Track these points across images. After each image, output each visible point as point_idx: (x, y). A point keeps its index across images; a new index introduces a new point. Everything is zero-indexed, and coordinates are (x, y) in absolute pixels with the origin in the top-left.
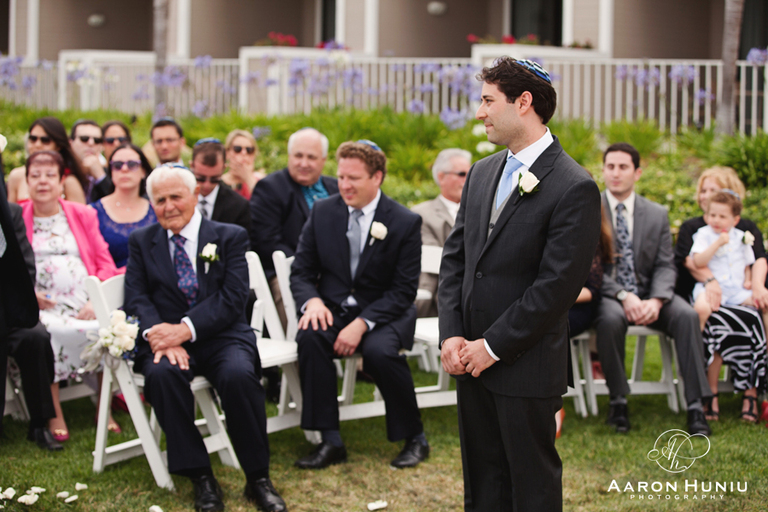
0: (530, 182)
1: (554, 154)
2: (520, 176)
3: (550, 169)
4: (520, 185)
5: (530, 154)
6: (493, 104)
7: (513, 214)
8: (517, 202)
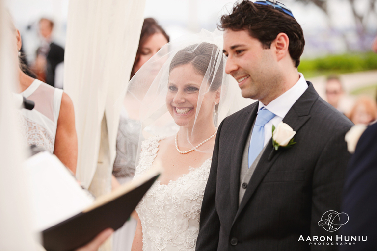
0: (285, 135)
1: (309, 102)
2: (274, 129)
3: (306, 118)
4: (275, 139)
5: (283, 104)
6: (247, 54)
7: (268, 171)
8: (272, 158)
